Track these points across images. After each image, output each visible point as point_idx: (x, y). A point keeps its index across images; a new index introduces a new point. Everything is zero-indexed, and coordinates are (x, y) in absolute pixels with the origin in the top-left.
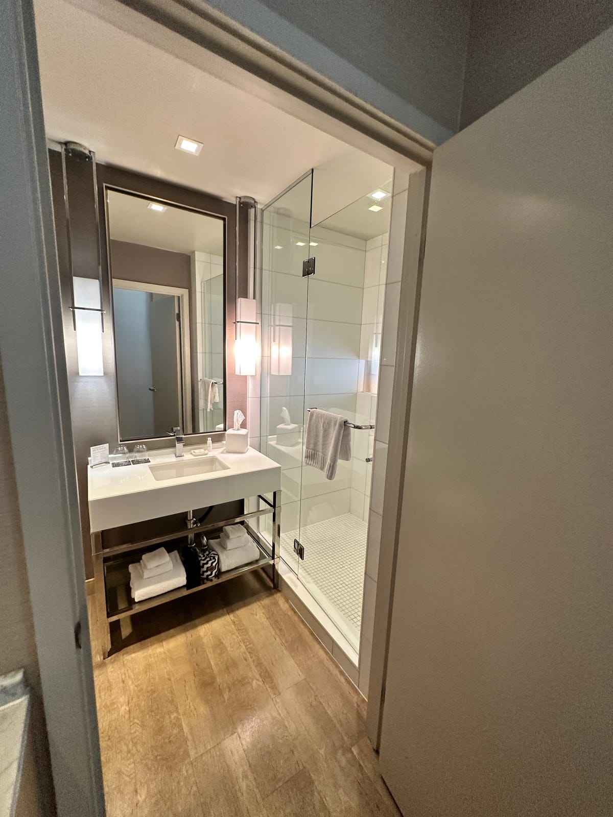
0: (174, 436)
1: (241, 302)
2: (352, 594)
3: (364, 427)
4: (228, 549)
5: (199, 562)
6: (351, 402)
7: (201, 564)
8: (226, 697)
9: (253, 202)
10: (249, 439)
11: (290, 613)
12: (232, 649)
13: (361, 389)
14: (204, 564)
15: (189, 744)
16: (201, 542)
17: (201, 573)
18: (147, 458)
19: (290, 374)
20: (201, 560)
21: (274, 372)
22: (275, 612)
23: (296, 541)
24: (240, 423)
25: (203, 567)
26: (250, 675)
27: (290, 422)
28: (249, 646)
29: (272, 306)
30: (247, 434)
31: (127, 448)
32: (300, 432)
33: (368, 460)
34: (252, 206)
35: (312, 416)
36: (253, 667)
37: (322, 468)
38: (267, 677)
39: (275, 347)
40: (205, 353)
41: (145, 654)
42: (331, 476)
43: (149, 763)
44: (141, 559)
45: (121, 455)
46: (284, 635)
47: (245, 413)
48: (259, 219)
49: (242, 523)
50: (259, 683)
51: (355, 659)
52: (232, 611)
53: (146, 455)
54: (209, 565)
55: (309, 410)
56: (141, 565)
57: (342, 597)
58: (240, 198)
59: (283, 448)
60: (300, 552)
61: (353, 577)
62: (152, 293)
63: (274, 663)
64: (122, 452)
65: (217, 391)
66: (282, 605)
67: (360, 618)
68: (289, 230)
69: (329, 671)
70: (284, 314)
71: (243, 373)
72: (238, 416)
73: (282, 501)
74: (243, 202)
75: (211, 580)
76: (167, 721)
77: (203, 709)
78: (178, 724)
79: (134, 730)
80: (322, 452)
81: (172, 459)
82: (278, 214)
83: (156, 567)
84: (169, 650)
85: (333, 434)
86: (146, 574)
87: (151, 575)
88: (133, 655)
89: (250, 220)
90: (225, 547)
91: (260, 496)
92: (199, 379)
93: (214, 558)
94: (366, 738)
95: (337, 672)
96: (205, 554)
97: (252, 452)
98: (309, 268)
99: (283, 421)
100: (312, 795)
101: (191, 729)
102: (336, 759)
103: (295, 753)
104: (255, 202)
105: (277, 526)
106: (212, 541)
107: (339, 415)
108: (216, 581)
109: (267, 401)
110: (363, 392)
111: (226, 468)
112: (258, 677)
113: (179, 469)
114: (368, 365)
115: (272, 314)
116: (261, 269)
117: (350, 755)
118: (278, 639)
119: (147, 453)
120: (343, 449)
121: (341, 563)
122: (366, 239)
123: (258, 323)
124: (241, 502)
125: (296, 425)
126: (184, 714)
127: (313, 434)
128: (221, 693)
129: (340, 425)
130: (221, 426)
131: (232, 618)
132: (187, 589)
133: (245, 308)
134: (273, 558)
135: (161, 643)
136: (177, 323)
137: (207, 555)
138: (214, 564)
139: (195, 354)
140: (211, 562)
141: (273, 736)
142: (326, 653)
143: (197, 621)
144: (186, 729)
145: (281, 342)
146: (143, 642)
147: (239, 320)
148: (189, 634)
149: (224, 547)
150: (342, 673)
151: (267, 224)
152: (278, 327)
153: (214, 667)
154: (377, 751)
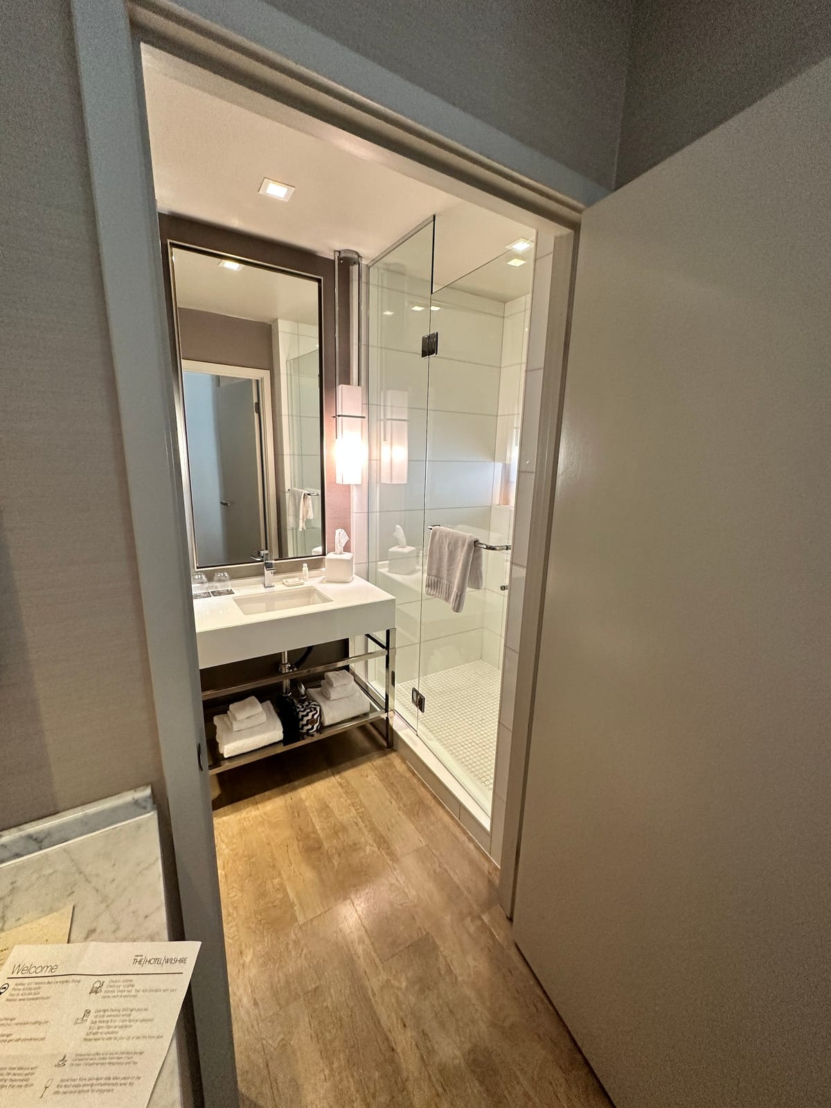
0: (262, 561)
1: (342, 389)
2: (483, 754)
3: (498, 548)
4: (332, 699)
5: (298, 713)
6: (484, 517)
7: (300, 717)
8: (336, 864)
9: (356, 256)
10: (354, 566)
11: (408, 775)
12: (340, 813)
13: (497, 500)
14: (303, 716)
15: (295, 908)
16: (298, 691)
17: (300, 727)
18: (229, 589)
19: (405, 482)
20: (300, 711)
21: (385, 479)
22: (390, 774)
23: (414, 690)
24: (343, 545)
25: (302, 720)
26: (363, 840)
27: (405, 544)
28: (360, 810)
29: (382, 393)
30: (352, 558)
31: (206, 576)
32: (418, 556)
33: (503, 588)
34: (355, 263)
35: (434, 534)
36: (366, 833)
37: (447, 599)
38: (383, 842)
39: (385, 448)
40: (294, 455)
41: (239, 817)
42: (458, 608)
43: (253, 926)
44: (228, 709)
45: (198, 585)
46: (402, 798)
47: (349, 534)
48: (363, 279)
49: (347, 668)
50: (373, 848)
51: (486, 823)
52: (338, 773)
53: (229, 585)
54: (310, 717)
55: (430, 527)
56: (228, 716)
57: (471, 757)
58: (339, 252)
59: (398, 577)
60: (420, 703)
61: (485, 735)
62: (219, 376)
63: (391, 828)
64: (200, 581)
65: (311, 505)
66: (398, 767)
67: (492, 781)
68: (403, 292)
69: (456, 837)
70: (396, 404)
71: (345, 483)
72: (340, 537)
73: (397, 641)
74: (344, 257)
75: (313, 736)
76: (269, 886)
77: (309, 874)
78: (282, 888)
79: (233, 895)
80: (447, 580)
81: (261, 590)
82: (388, 270)
83: (247, 718)
84: (265, 814)
85: (461, 556)
86: (236, 727)
87: (243, 726)
88: (225, 818)
89: (352, 280)
90: (328, 696)
91: (368, 636)
92: (287, 490)
93: (315, 709)
94: (499, 906)
95: (463, 838)
96: (304, 705)
97: (358, 582)
98: (430, 347)
99: (397, 543)
100: (437, 959)
101: (298, 894)
102: (463, 926)
103: (417, 919)
104: (359, 256)
105: (390, 673)
106: (311, 691)
107: (468, 533)
108: (317, 737)
109: (376, 517)
110: (499, 505)
111: (326, 600)
112: (371, 841)
113: (270, 601)
114: (506, 469)
115: (382, 404)
116: (368, 346)
117: (480, 923)
118: (394, 803)
119: (229, 583)
120: (473, 574)
121: (471, 719)
122: (504, 301)
123: (364, 417)
124: (345, 643)
125: (413, 548)
126: (289, 878)
127: (436, 557)
128: (330, 859)
129: (469, 546)
130: (319, 549)
131: (339, 780)
132: (284, 745)
133: (348, 397)
134: (387, 711)
135: (256, 806)
136: (256, 415)
137: (307, 706)
138: (315, 717)
139: (280, 457)
140: (312, 713)
141: (391, 904)
142: (452, 818)
143: (296, 783)
144: (292, 895)
145: (394, 441)
146: (235, 804)
147: (340, 414)
148: (288, 796)
149: (326, 697)
150: (470, 839)
151: (375, 285)
152: (389, 422)
153: (319, 832)
154: (511, 919)
